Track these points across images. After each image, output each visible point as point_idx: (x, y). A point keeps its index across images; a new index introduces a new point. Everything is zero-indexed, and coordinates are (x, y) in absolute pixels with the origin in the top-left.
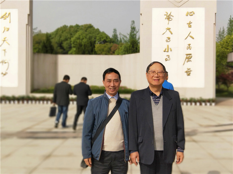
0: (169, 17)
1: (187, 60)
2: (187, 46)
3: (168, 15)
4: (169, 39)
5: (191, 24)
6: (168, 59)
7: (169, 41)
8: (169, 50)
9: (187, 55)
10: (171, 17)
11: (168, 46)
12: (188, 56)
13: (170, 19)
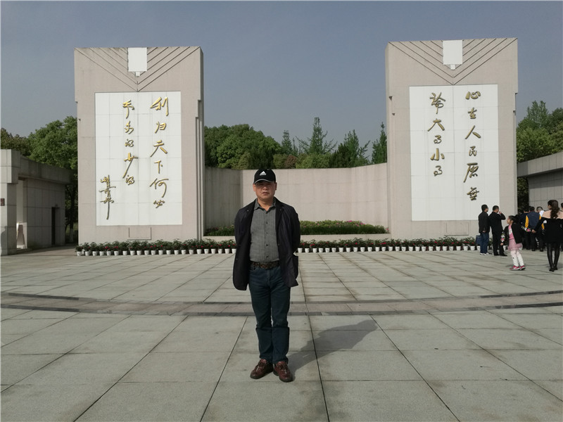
0: (437, 102)
1: (470, 173)
2: (469, 149)
3: (436, 97)
4: (439, 137)
5: (475, 113)
6: (439, 172)
7: (439, 141)
8: (441, 157)
9: (470, 165)
10: (442, 102)
11: (438, 149)
12: (472, 166)
13: (440, 106)
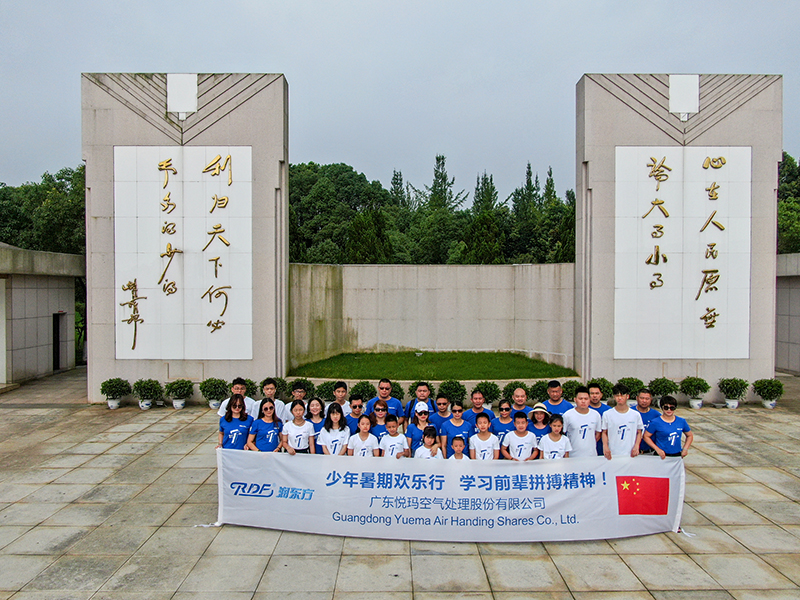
0: (659, 173)
1: (706, 285)
2: (705, 248)
3: (657, 164)
4: (660, 228)
5: (716, 191)
6: (658, 283)
7: (659, 234)
8: (661, 259)
9: (706, 272)
10: (666, 172)
11: (657, 248)
12: (709, 275)
13: (664, 178)
